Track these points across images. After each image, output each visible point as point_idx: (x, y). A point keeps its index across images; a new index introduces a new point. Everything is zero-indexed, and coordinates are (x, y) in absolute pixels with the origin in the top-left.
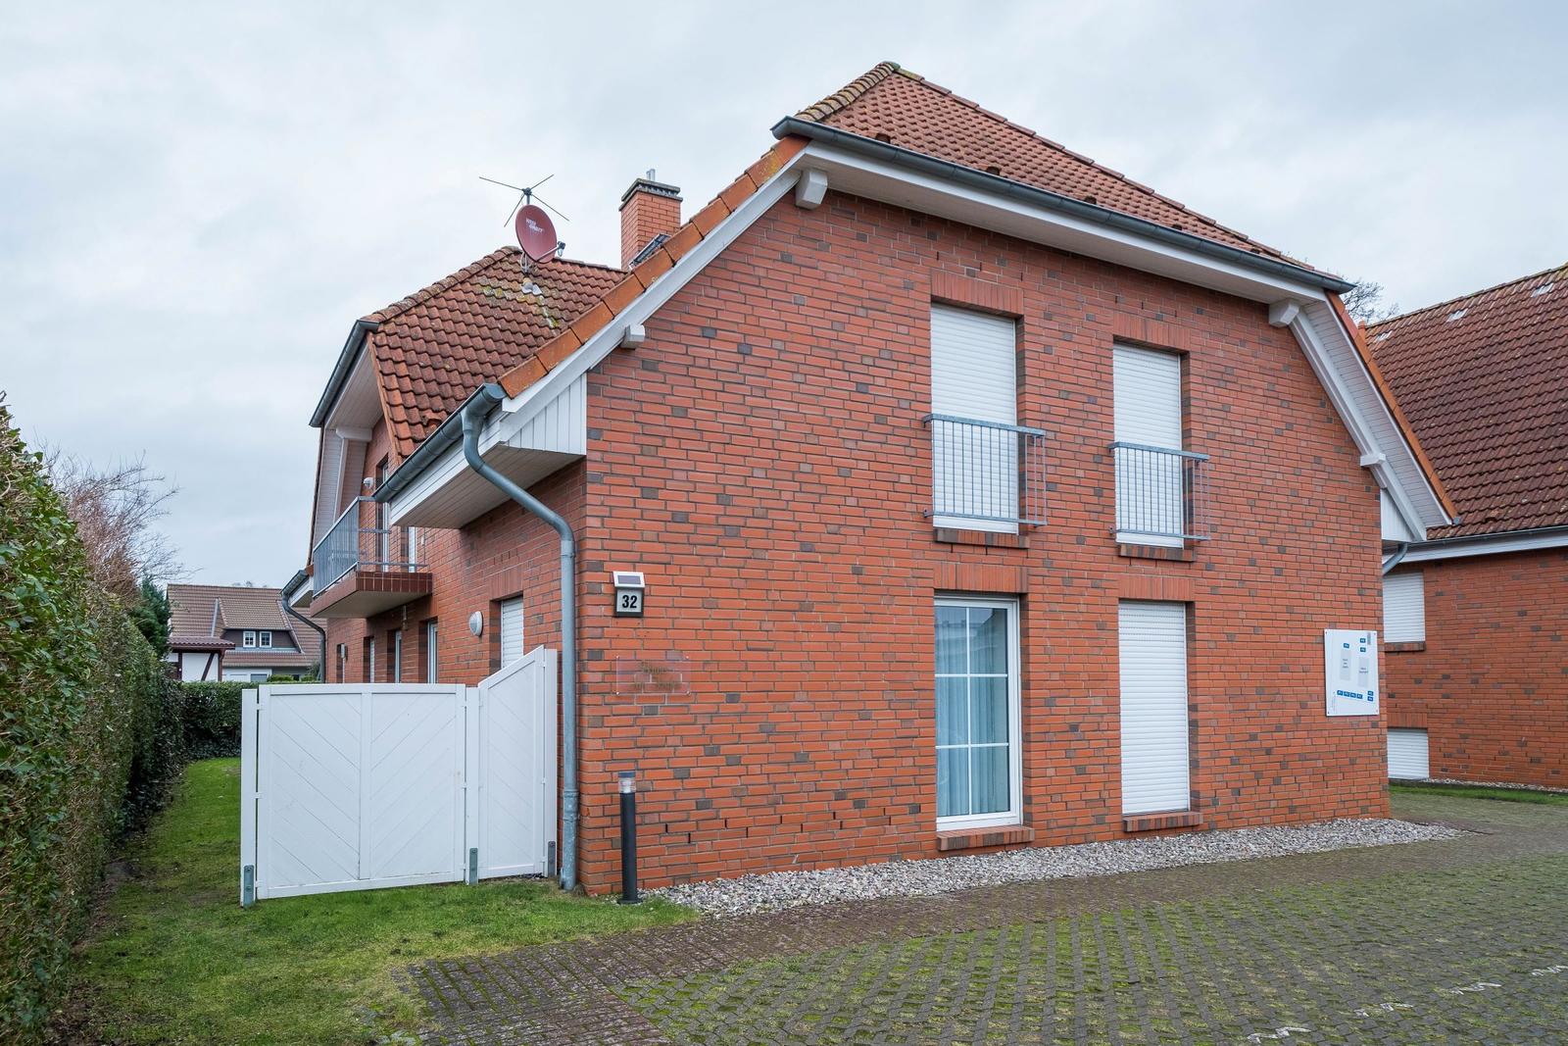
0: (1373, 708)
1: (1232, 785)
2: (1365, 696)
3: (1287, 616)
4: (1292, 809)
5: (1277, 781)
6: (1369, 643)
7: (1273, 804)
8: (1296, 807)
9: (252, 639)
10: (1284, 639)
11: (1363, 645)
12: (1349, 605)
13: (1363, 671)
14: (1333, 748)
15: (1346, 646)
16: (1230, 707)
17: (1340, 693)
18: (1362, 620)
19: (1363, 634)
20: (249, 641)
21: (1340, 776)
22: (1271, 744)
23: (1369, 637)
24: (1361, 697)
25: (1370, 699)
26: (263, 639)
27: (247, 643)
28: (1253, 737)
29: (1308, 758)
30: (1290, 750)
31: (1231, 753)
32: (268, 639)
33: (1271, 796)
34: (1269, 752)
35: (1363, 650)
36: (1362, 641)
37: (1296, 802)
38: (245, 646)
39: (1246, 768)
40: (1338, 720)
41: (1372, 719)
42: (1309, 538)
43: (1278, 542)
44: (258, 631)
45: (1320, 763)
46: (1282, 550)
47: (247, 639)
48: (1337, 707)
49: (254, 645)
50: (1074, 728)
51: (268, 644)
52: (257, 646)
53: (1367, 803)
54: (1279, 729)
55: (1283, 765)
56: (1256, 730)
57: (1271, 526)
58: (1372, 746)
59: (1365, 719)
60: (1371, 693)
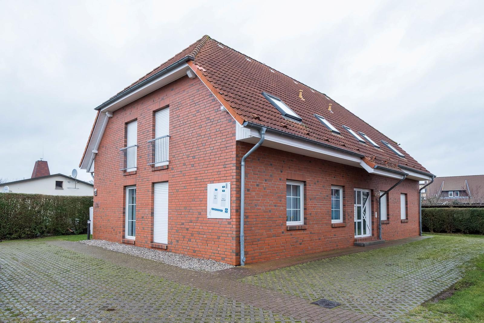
0: (227, 216)
1: (176, 239)
2: (224, 211)
3: (195, 181)
4: (195, 251)
5: (190, 240)
6: (227, 188)
7: (188, 248)
8: (196, 251)
9: (452, 194)
10: (194, 189)
11: (224, 189)
12: (219, 173)
13: (223, 200)
14: (210, 231)
15: (216, 190)
16: (176, 213)
17: (213, 209)
18: (225, 178)
19: (224, 184)
20: (451, 195)
21: (213, 243)
22: (188, 227)
23: (227, 185)
24: (222, 211)
25: (226, 212)
26: (456, 194)
27: (450, 195)
28: (183, 224)
29: (200, 233)
30: (195, 230)
31: (176, 228)
32: (458, 194)
33: (187, 245)
34: (187, 229)
35: (224, 191)
36: (223, 187)
37: (196, 249)
38: (449, 196)
39: (180, 234)
40: (213, 220)
41: (228, 220)
42: (204, 150)
43: (193, 155)
44: (454, 191)
45: (205, 236)
46: (194, 157)
47: (450, 194)
48: (212, 215)
49: (453, 196)
50: (143, 217)
51: (458, 195)
52: (454, 196)
53: (225, 256)
54: (191, 222)
55: (192, 235)
56: (183, 221)
57: (190, 150)
58: (227, 232)
59: (225, 220)
60: (226, 209)
